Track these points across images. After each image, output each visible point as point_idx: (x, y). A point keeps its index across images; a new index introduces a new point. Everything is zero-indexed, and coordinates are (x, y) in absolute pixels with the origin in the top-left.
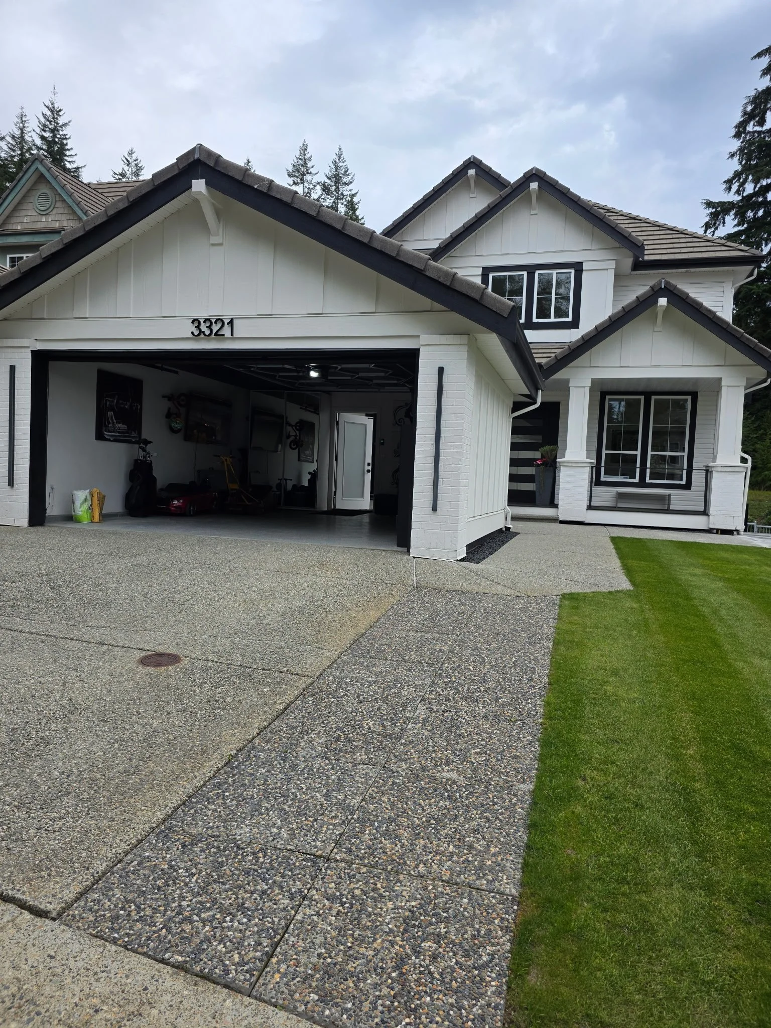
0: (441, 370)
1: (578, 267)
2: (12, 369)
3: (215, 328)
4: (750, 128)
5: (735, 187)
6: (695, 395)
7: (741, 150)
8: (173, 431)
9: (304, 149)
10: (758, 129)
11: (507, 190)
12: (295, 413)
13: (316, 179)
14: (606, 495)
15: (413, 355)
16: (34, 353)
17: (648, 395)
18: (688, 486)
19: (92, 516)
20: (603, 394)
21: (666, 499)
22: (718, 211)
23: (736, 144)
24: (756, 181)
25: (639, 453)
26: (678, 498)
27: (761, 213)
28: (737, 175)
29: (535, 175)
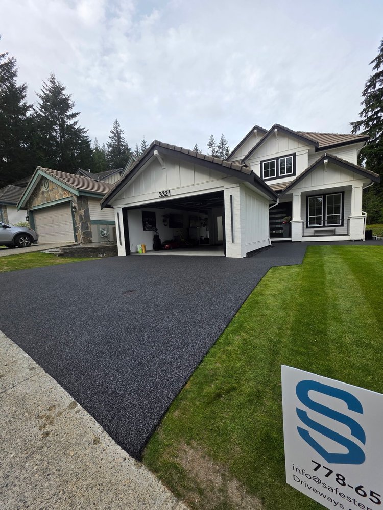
0: (231, 196)
1: (294, 155)
2: (118, 213)
3: (165, 194)
4: (369, 91)
5: (364, 114)
6: (343, 193)
7: (366, 101)
8: (166, 225)
9: (212, 136)
10: (373, 90)
11: (267, 134)
12: (204, 216)
13: (216, 145)
14: (310, 231)
15: (222, 192)
16: (123, 208)
17: (324, 195)
18: (342, 225)
19: (142, 252)
20: (307, 197)
21: (333, 231)
22: (357, 125)
23: (364, 98)
24: (373, 110)
25: (322, 216)
26: (338, 230)
27: (375, 122)
28: (364, 110)
29: (276, 126)
